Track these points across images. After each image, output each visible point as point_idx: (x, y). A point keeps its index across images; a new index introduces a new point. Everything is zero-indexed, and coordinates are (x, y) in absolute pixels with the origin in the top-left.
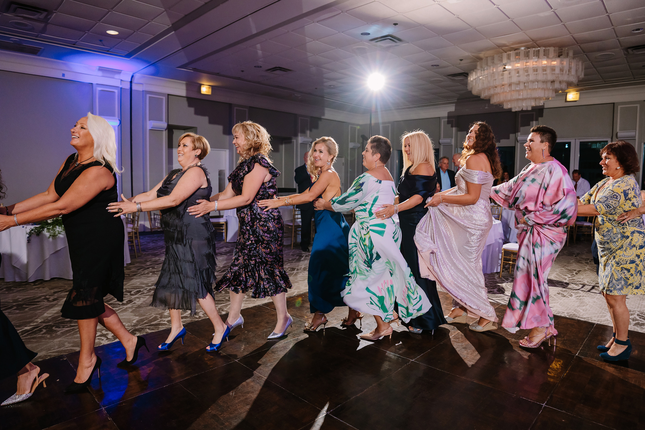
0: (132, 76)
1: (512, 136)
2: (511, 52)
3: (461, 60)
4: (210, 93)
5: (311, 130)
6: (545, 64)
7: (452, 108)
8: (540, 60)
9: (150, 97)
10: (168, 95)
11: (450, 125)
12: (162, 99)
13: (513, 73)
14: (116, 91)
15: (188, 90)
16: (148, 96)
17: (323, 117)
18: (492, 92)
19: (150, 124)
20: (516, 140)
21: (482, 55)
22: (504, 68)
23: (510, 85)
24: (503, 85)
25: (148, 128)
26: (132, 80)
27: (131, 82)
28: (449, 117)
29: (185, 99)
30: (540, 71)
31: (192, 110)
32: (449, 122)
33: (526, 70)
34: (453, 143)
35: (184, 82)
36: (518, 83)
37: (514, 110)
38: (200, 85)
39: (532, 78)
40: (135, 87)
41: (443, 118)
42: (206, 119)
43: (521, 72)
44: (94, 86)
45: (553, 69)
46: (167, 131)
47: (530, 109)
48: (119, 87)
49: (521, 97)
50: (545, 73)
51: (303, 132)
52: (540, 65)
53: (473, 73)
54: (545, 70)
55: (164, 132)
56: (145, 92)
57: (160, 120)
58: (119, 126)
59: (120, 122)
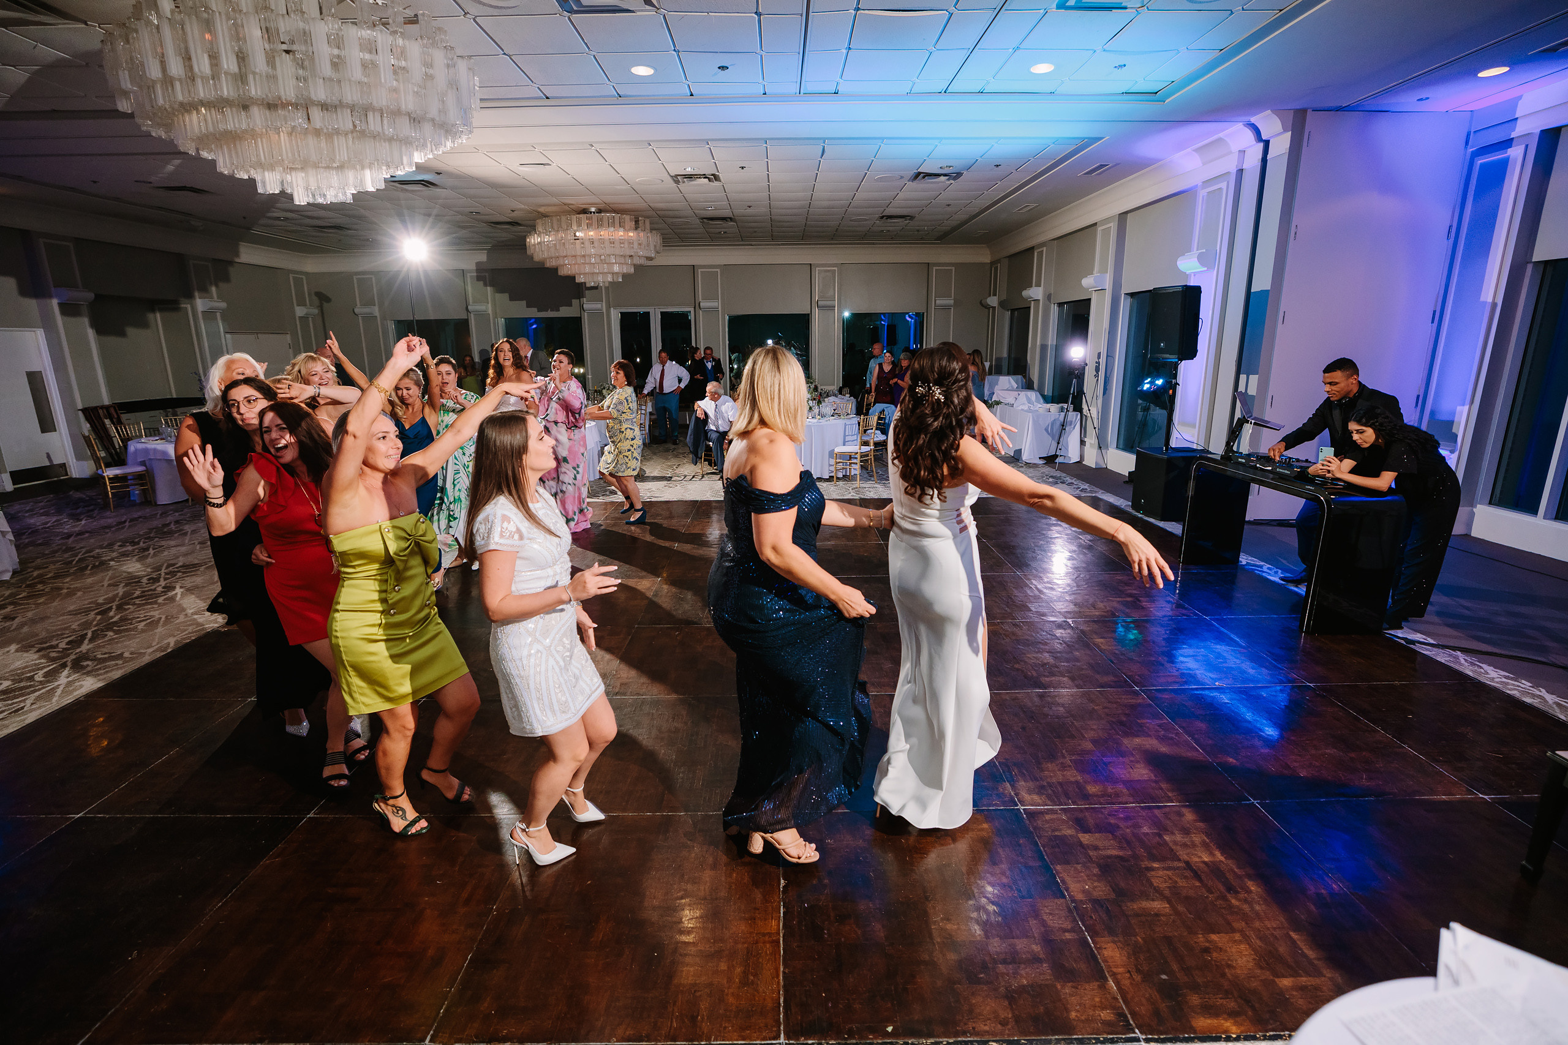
1: (575, 302)
2: (581, 216)
3: (513, 211)
5: (217, 286)
6: (621, 236)
7: (482, 257)
8: (616, 232)
11: (481, 283)
13: (587, 244)
17: (237, 260)
18: (561, 262)
20: (582, 307)
21: (542, 210)
22: (575, 236)
23: (584, 256)
24: (575, 256)
28: (478, 270)
30: (617, 245)
33: (602, 241)
34: (490, 312)
36: (593, 255)
39: (608, 251)
43: (596, 244)
45: (631, 243)
49: (596, 271)
50: (622, 245)
51: (204, 290)
52: (617, 237)
53: (534, 236)
54: (623, 243)
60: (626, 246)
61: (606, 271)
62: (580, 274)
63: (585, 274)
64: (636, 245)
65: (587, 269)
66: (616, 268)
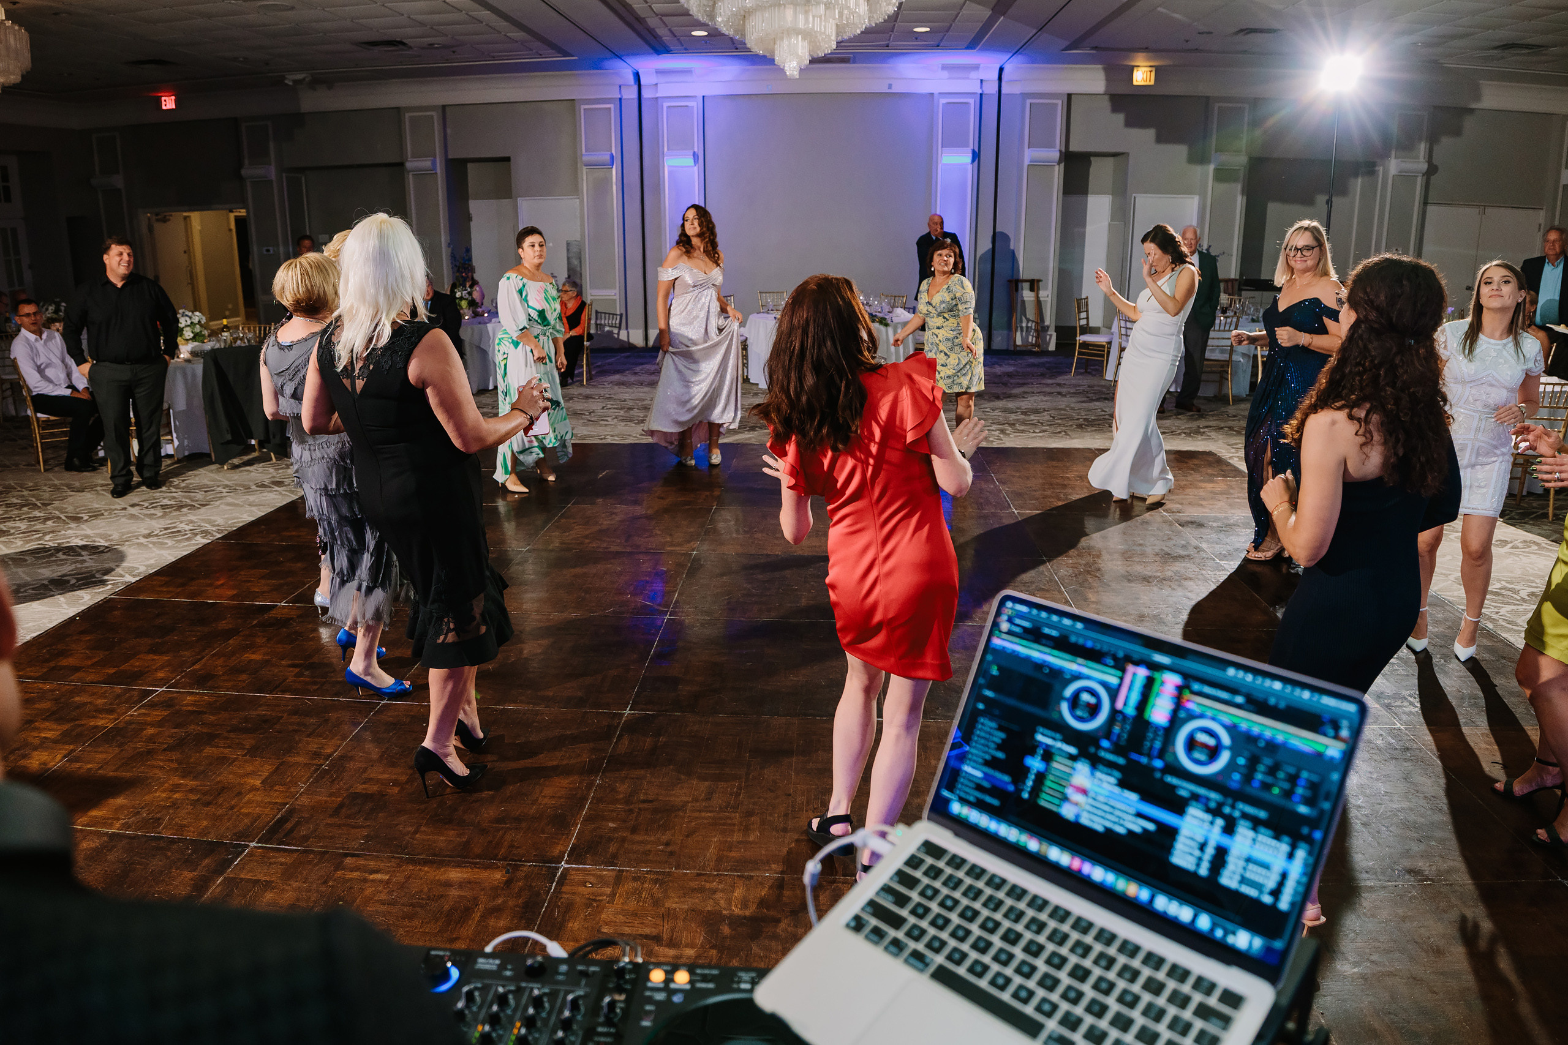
0: (1001, 70)
4: (1152, 83)
9: (1031, 104)
10: (1069, 96)
12: (1056, 105)
14: (972, 101)
15: (1109, 80)
16: (1029, 101)
19: (1029, 155)
25: (1026, 162)
26: (1003, 76)
27: (1000, 78)
29: (1107, 97)
31: (1120, 118)
35: (1100, 66)
38: (1131, 70)
40: (1006, 89)
42: (1150, 134)
44: (935, 96)
46: (1062, 165)
48: (976, 93)
55: (1056, 168)
56: (1025, 96)
57: (1050, 145)
58: (973, 161)
59: (976, 156)
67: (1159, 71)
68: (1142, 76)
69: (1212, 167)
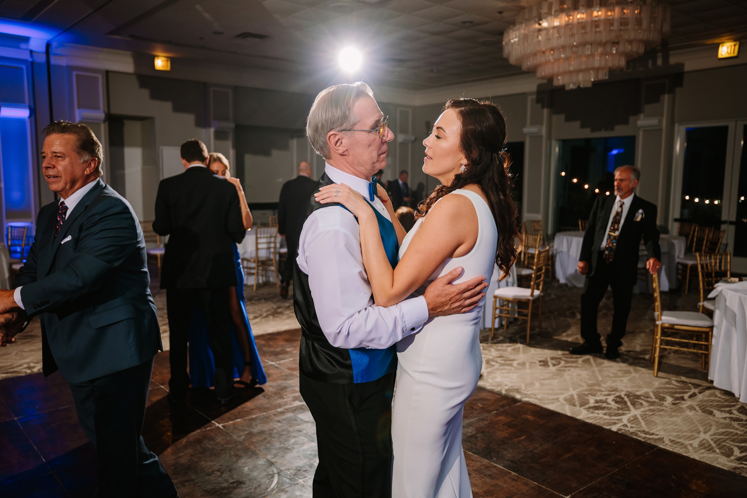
3: (500, 13)
4: (168, 68)
9: (77, 76)
10: (107, 72)
11: (540, 105)
12: (97, 78)
14: (24, 67)
15: (136, 64)
16: (74, 73)
19: (80, 114)
22: (540, 26)
23: (552, 51)
26: (50, 50)
27: (47, 53)
28: (538, 92)
29: (135, 76)
30: (590, 28)
31: (146, 93)
32: (539, 100)
35: (129, 53)
36: (564, 47)
37: (567, 88)
38: (153, 58)
40: (54, 61)
41: (531, 94)
42: (168, 105)
46: (107, 124)
47: (589, 85)
48: (28, 61)
49: (572, 69)
55: (102, 126)
56: (71, 68)
57: (96, 107)
58: (30, 116)
59: (33, 112)
60: (601, 28)
61: (583, 67)
62: (558, 75)
63: (564, 74)
64: (616, 27)
65: (562, 67)
66: (597, 62)
67: (173, 61)
68: (160, 63)
69: (212, 130)
